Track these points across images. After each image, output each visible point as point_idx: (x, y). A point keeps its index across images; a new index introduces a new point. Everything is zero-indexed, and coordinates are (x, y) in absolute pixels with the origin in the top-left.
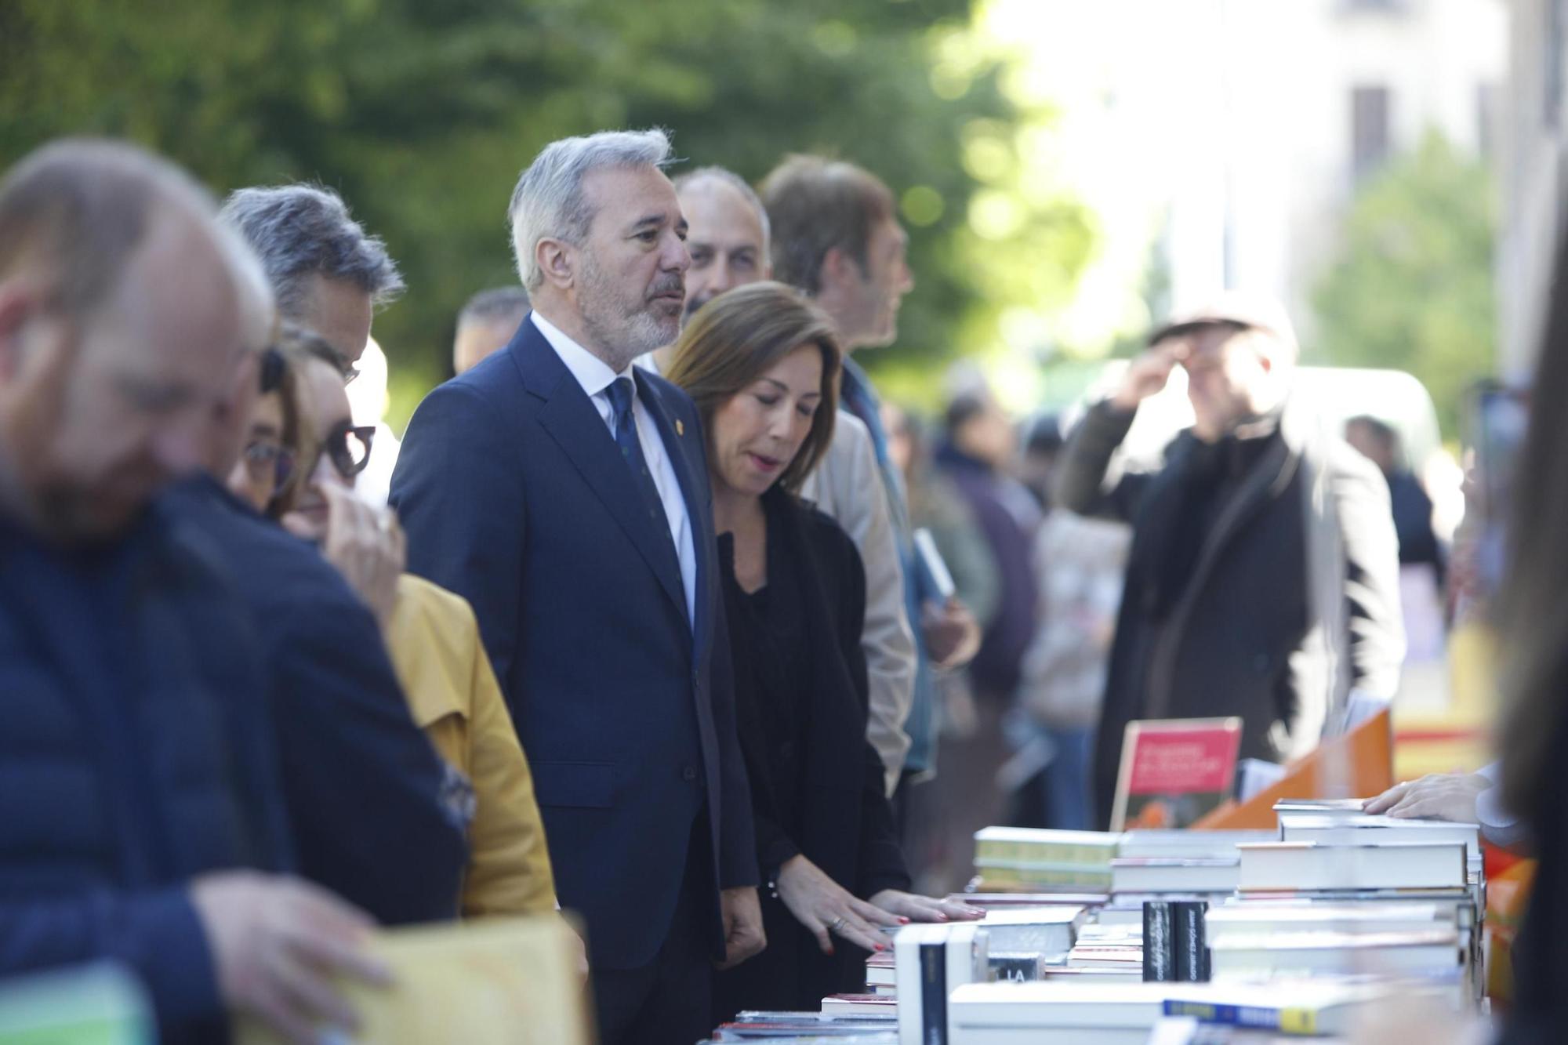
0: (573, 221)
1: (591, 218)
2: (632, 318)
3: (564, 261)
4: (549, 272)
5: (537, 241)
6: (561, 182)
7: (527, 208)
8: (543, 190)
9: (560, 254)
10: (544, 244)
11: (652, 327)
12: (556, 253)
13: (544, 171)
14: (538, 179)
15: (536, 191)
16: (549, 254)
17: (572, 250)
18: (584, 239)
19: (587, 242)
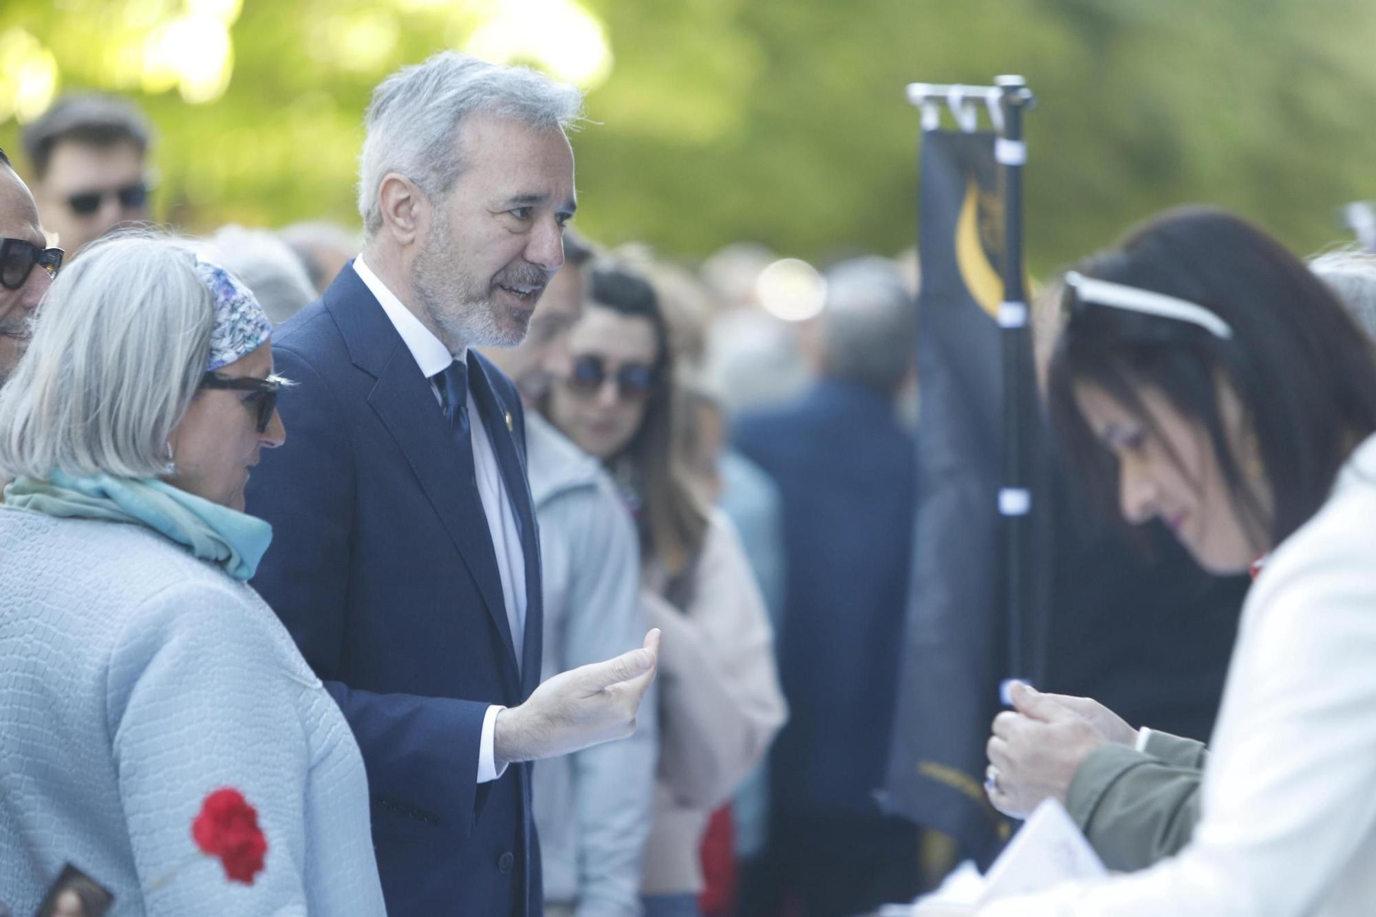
0: (435, 169)
1: (457, 174)
2: (472, 305)
3: (411, 209)
4: (388, 215)
5: (385, 174)
6: (436, 116)
7: (387, 130)
8: (413, 116)
9: (408, 199)
10: (393, 181)
11: (490, 325)
12: (404, 195)
13: (422, 91)
14: (411, 99)
15: (404, 114)
16: (396, 195)
17: (424, 200)
18: (442, 195)
19: (445, 199)
